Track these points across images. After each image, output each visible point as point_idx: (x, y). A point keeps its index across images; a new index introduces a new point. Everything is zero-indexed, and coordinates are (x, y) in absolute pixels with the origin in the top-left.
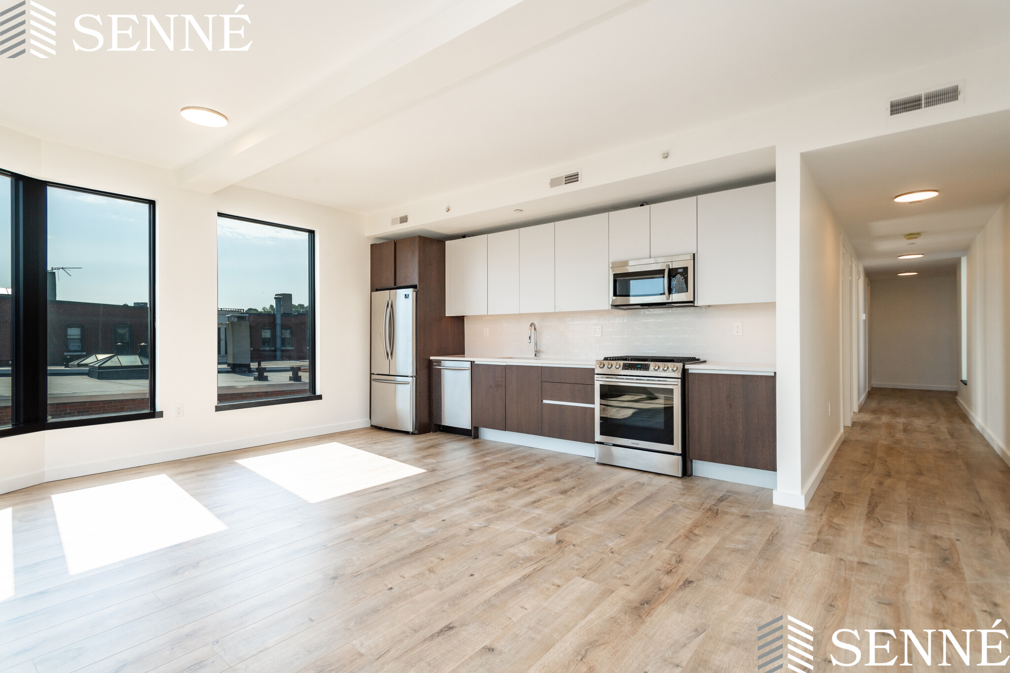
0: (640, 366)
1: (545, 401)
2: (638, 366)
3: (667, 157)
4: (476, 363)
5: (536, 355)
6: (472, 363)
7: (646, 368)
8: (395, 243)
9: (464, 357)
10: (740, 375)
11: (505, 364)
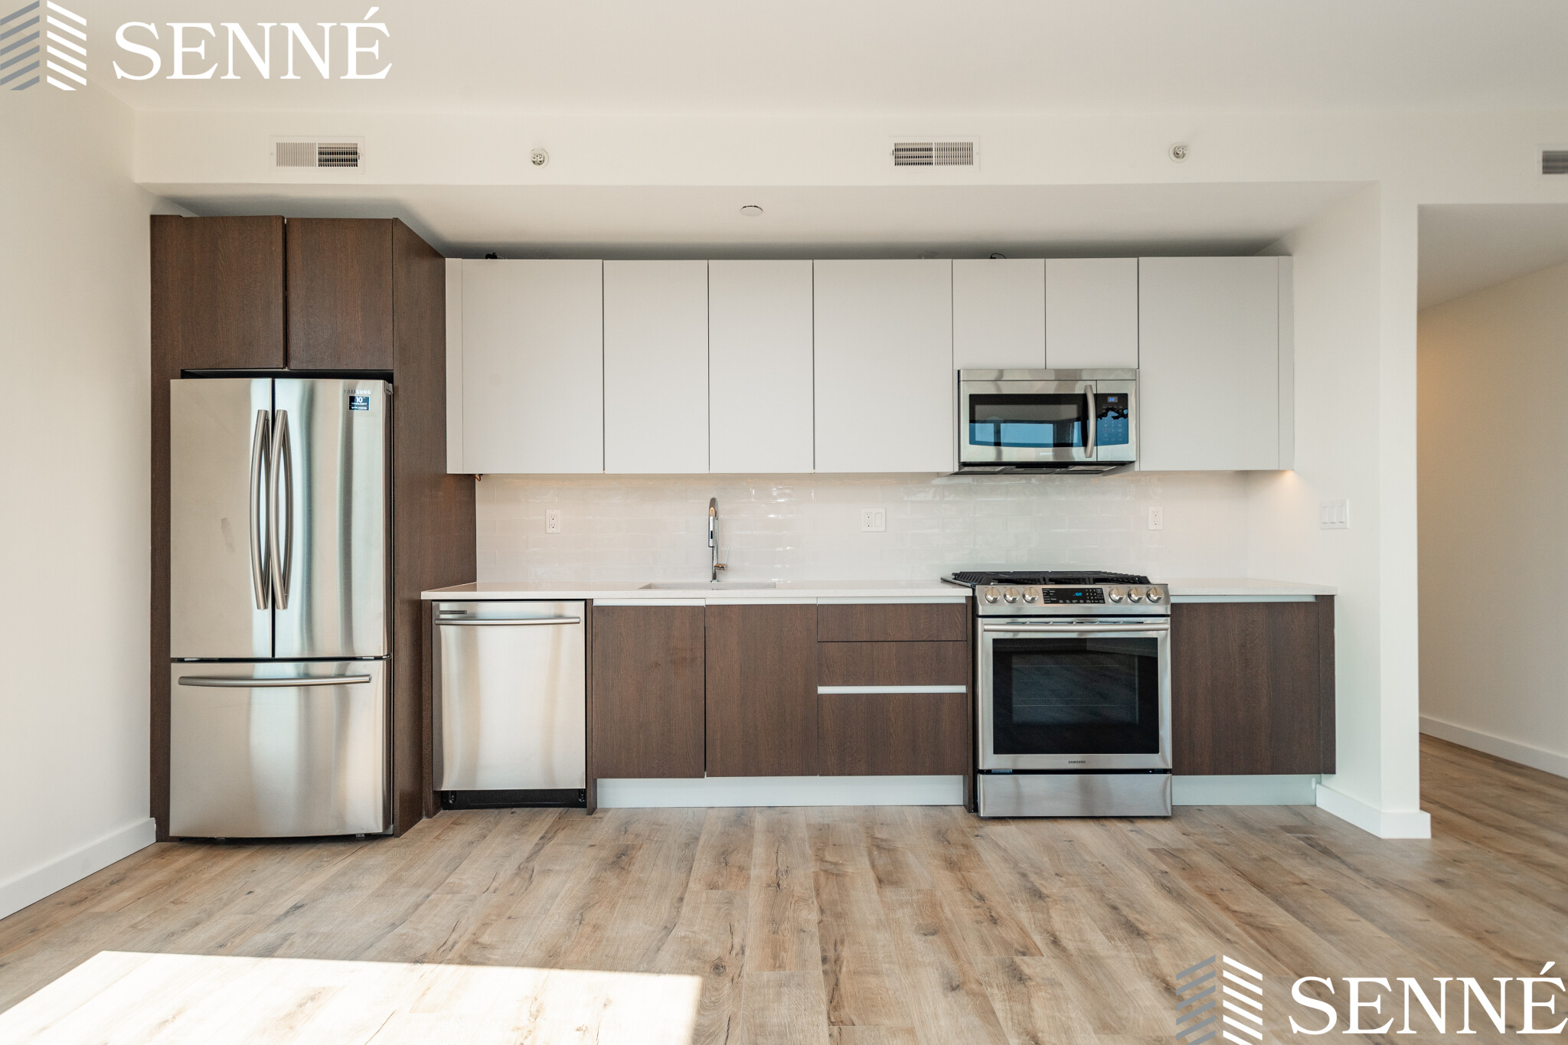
0: (1080, 594)
1: (822, 690)
2: (1077, 594)
3: (1176, 155)
4: (596, 603)
5: (714, 577)
6: (587, 602)
7: (1098, 598)
8: (285, 229)
9: (474, 589)
10: (1263, 603)
11: (701, 603)
